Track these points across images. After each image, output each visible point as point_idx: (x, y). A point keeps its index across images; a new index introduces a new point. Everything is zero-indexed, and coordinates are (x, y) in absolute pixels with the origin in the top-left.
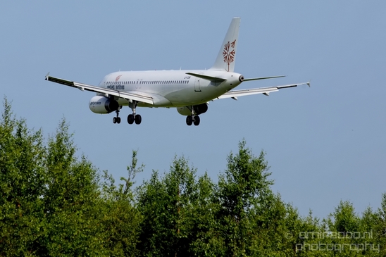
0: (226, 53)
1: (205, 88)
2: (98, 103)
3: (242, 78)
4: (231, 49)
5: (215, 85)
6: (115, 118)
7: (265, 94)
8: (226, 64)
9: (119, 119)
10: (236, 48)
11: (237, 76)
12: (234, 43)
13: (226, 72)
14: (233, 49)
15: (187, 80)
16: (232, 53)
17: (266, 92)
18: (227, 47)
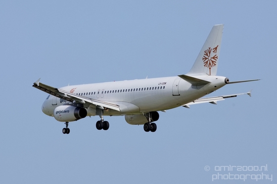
0: (206, 59)
1: (185, 92)
2: (65, 111)
3: (228, 80)
4: (212, 55)
5: (197, 88)
6: (64, 129)
7: (212, 103)
8: (207, 69)
9: (69, 129)
10: (218, 53)
11: (222, 79)
12: (216, 48)
13: (207, 76)
14: (215, 54)
15: (163, 86)
16: (213, 58)
17: (214, 101)
18: (208, 52)
